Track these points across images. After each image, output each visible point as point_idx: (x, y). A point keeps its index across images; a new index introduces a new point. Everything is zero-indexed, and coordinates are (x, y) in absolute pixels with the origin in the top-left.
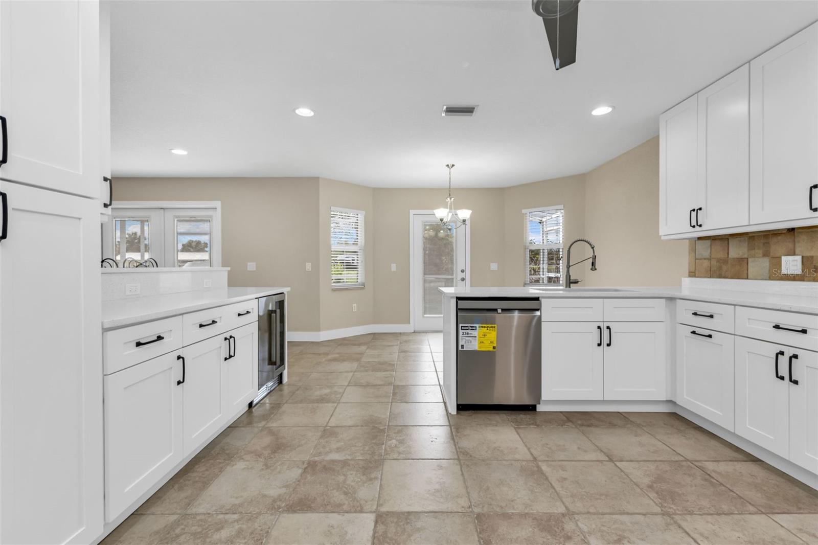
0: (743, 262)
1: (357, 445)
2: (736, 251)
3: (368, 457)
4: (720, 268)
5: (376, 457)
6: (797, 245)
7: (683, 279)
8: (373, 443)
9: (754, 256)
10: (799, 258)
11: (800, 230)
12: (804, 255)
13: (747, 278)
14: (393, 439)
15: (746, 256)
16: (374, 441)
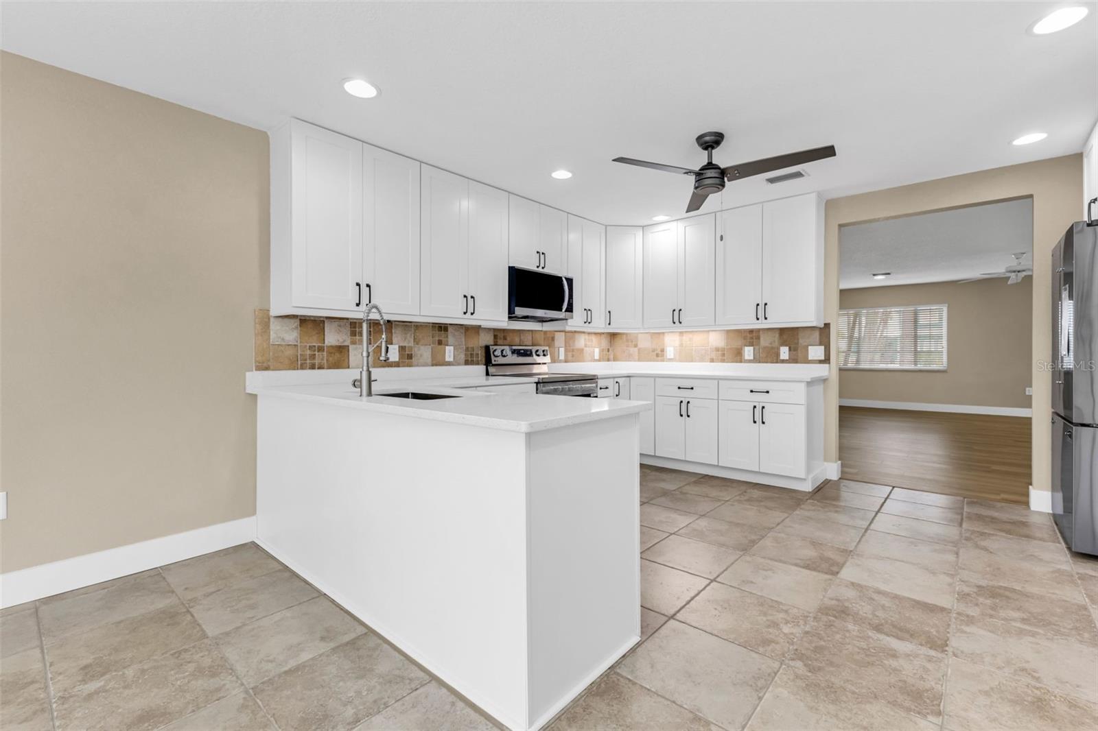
0: (342, 350)
1: (857, 650)
2: (332, 337)
3: (838, 623)
4: (313, 357)
5: (824, 618)
6: (394, 335)
7: (248, 374)
8: (825, 641)
9: (353, 343)
10: (397, 347)
11: (397, 323)
12: (401, 345)
13: (349, 367)
14: (785, 634)
15: (346, 344)
16: (822, 643)
